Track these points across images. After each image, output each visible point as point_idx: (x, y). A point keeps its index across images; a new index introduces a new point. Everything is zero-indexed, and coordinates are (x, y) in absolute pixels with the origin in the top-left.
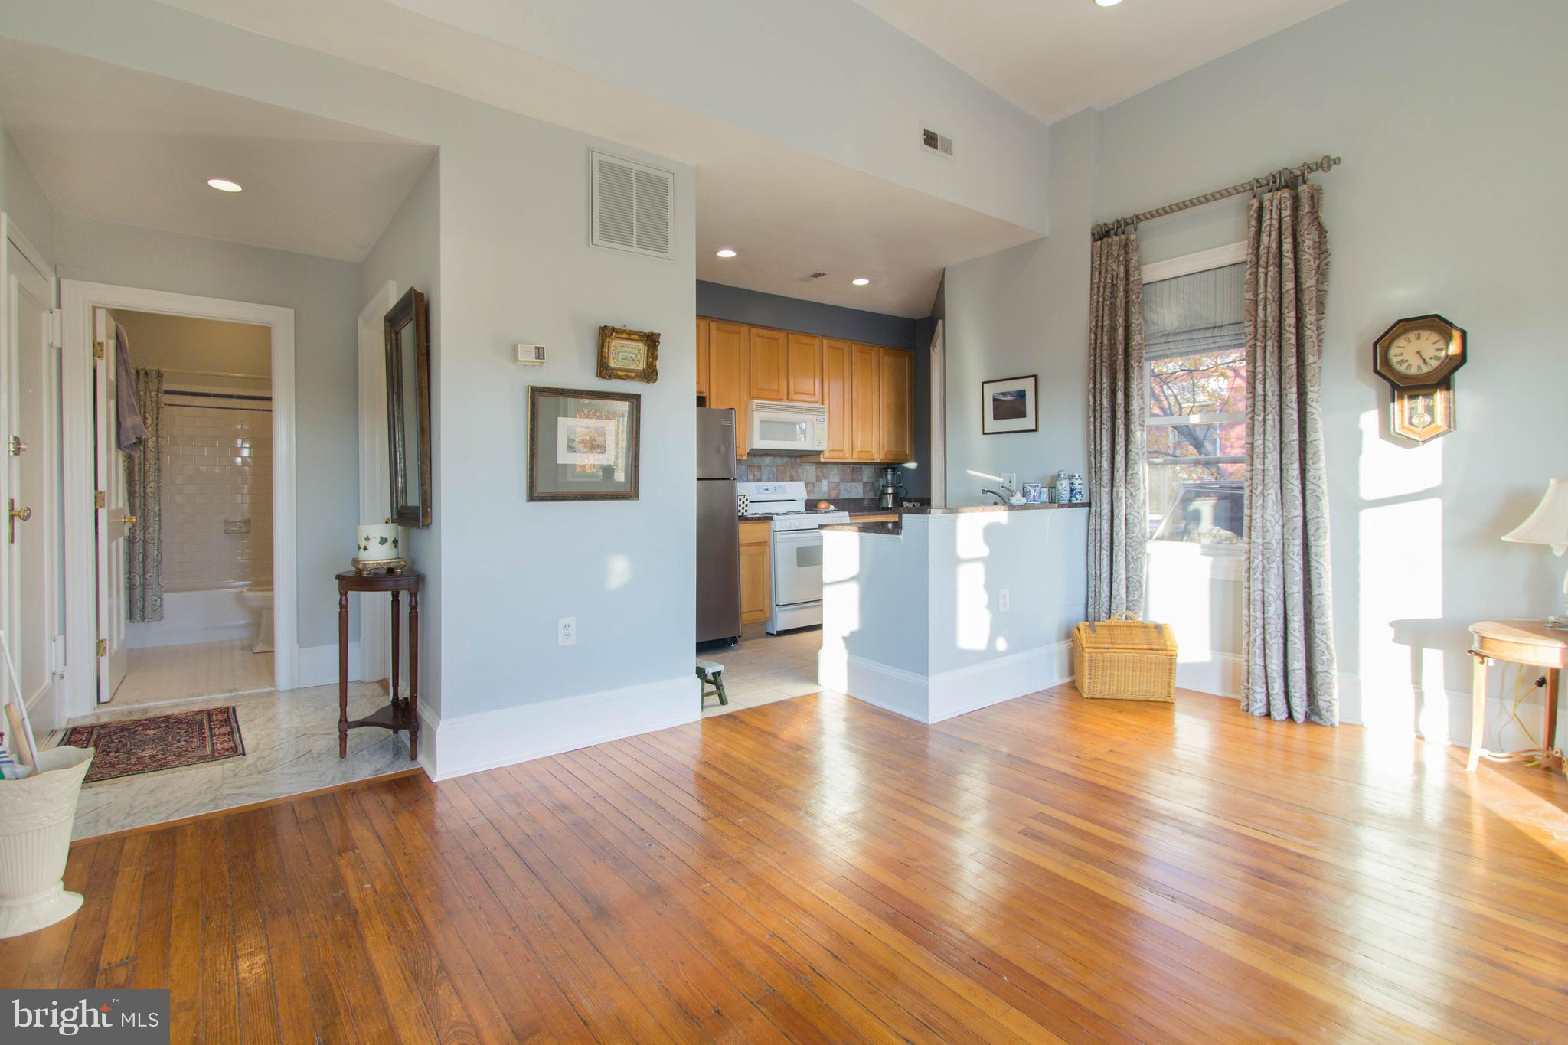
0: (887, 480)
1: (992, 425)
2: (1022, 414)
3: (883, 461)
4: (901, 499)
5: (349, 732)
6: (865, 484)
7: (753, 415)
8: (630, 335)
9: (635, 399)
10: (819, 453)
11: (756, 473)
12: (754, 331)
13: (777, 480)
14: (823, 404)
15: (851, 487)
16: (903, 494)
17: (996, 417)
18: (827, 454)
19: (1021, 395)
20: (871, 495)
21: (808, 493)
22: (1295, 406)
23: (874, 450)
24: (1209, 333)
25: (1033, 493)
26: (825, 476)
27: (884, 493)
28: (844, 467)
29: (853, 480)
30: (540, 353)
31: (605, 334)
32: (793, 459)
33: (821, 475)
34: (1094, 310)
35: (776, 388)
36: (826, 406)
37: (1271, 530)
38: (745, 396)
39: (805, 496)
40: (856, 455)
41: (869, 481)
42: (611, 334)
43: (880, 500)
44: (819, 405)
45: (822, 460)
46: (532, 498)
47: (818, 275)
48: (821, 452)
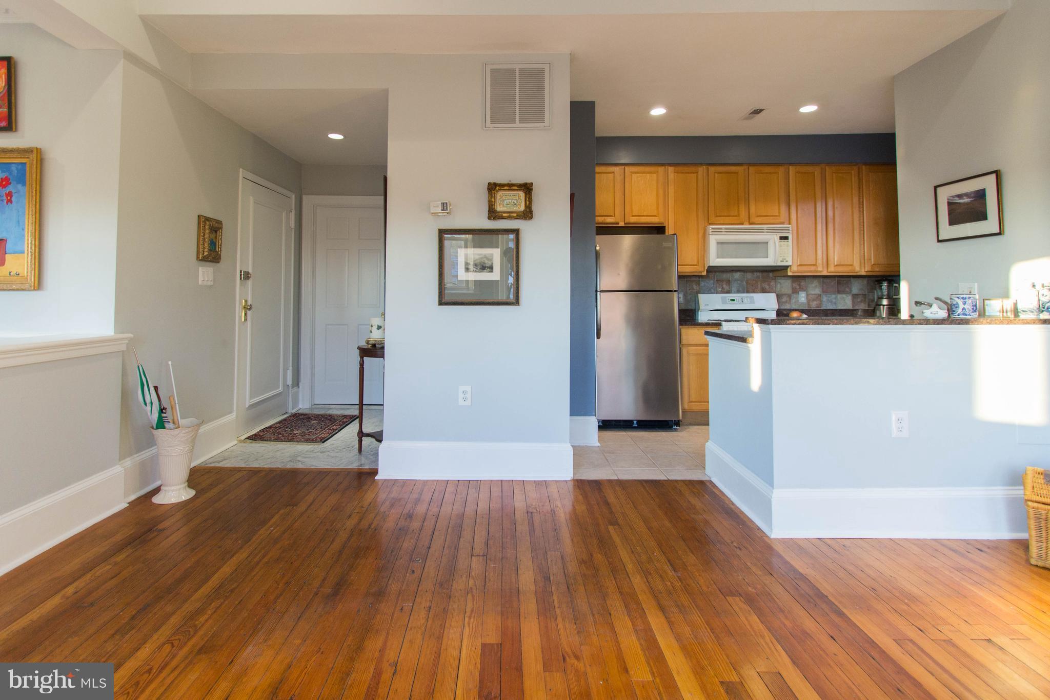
0: (882, 292)
2: (983, 217)
6: (855, 296)
7: (709, 238)
10: (785, 268)
11: (723, 286)
13: (748, 292)
14: (789, 224)
15: (836, 298)
18: (796, 269)
19: (981, 194)
25: (962, 306)
26: (803, 289)
28: (828, 280)
29: (839, 292)
30: (444, 206)
31: (490, 188)
33: (798, 287)
36: (793, 226)
39: (776, 307)
40: (832, 268)
41: (862, 292)
44: (784, 226)
45: (790, 274)
48: (788, 267)
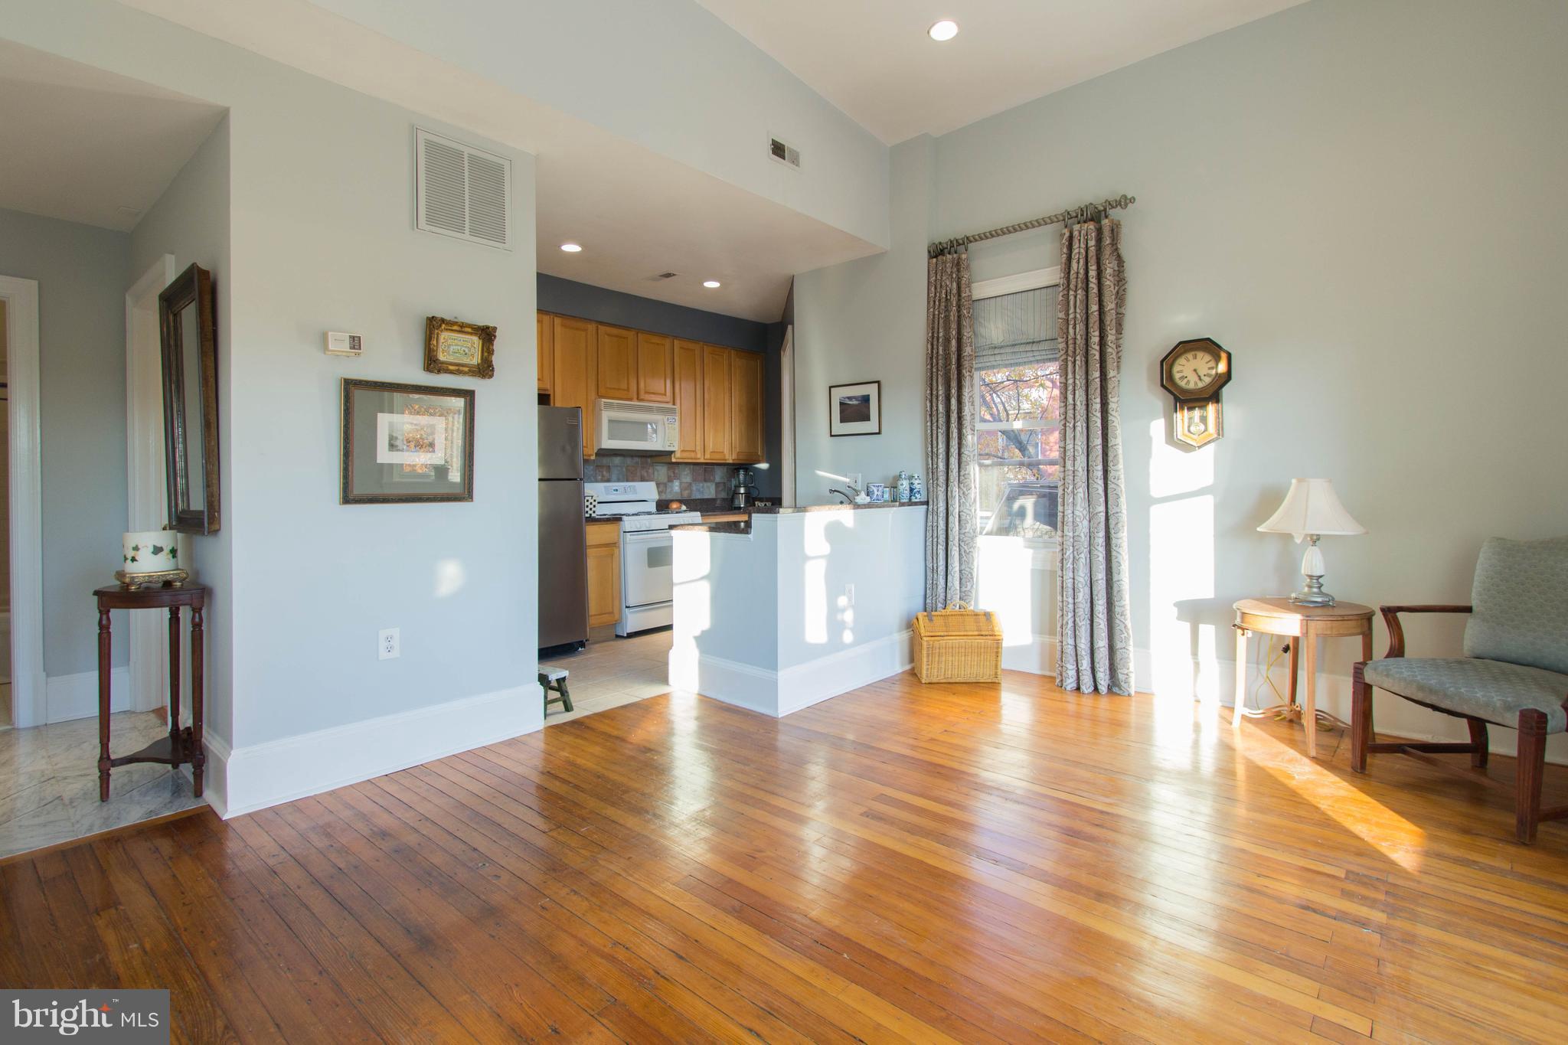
0: (739, 481)
1: (840, 428)
2: (867, 418)
3: (735, 462)
4: (753, 498)
5: (113, 771)
6: (717, 485)
7: (601, 414)
8: (462, 327)
9: (469, 395)
10: (669, 453)
11: (605, 473)
12: (602, 328)
13: (627, 481)
14: (674, 404)
15: (703, 487)
16: (755, 494)
17: (843, 420)
18: (678, 455)
19: (866, 399)
20: (723, 495)
21: (660, 493)
22: (1099, 415)
23: (726, 451)
24: (1028, 348)
25: (876, 493)
26: (676, 477)
27: (736, 493)
28: (697, 467)
29: (705, 481)
30: (355, 342)
31: (433, 325)
32: (644, 459)
33: (672, 475)
34: (931, 322)
35: (626, 388)
36: (677, 407)
37: (1080, 524)
38: (593, 395)
39: (656, 497)
40: (708, 456)
41: (722, 481)
42: (441, 326)
43: (732, 500)
44: (670, 406)
45: (674, 460)
46: (347, 499)
47: (668, 275)
48: (672, 452)
